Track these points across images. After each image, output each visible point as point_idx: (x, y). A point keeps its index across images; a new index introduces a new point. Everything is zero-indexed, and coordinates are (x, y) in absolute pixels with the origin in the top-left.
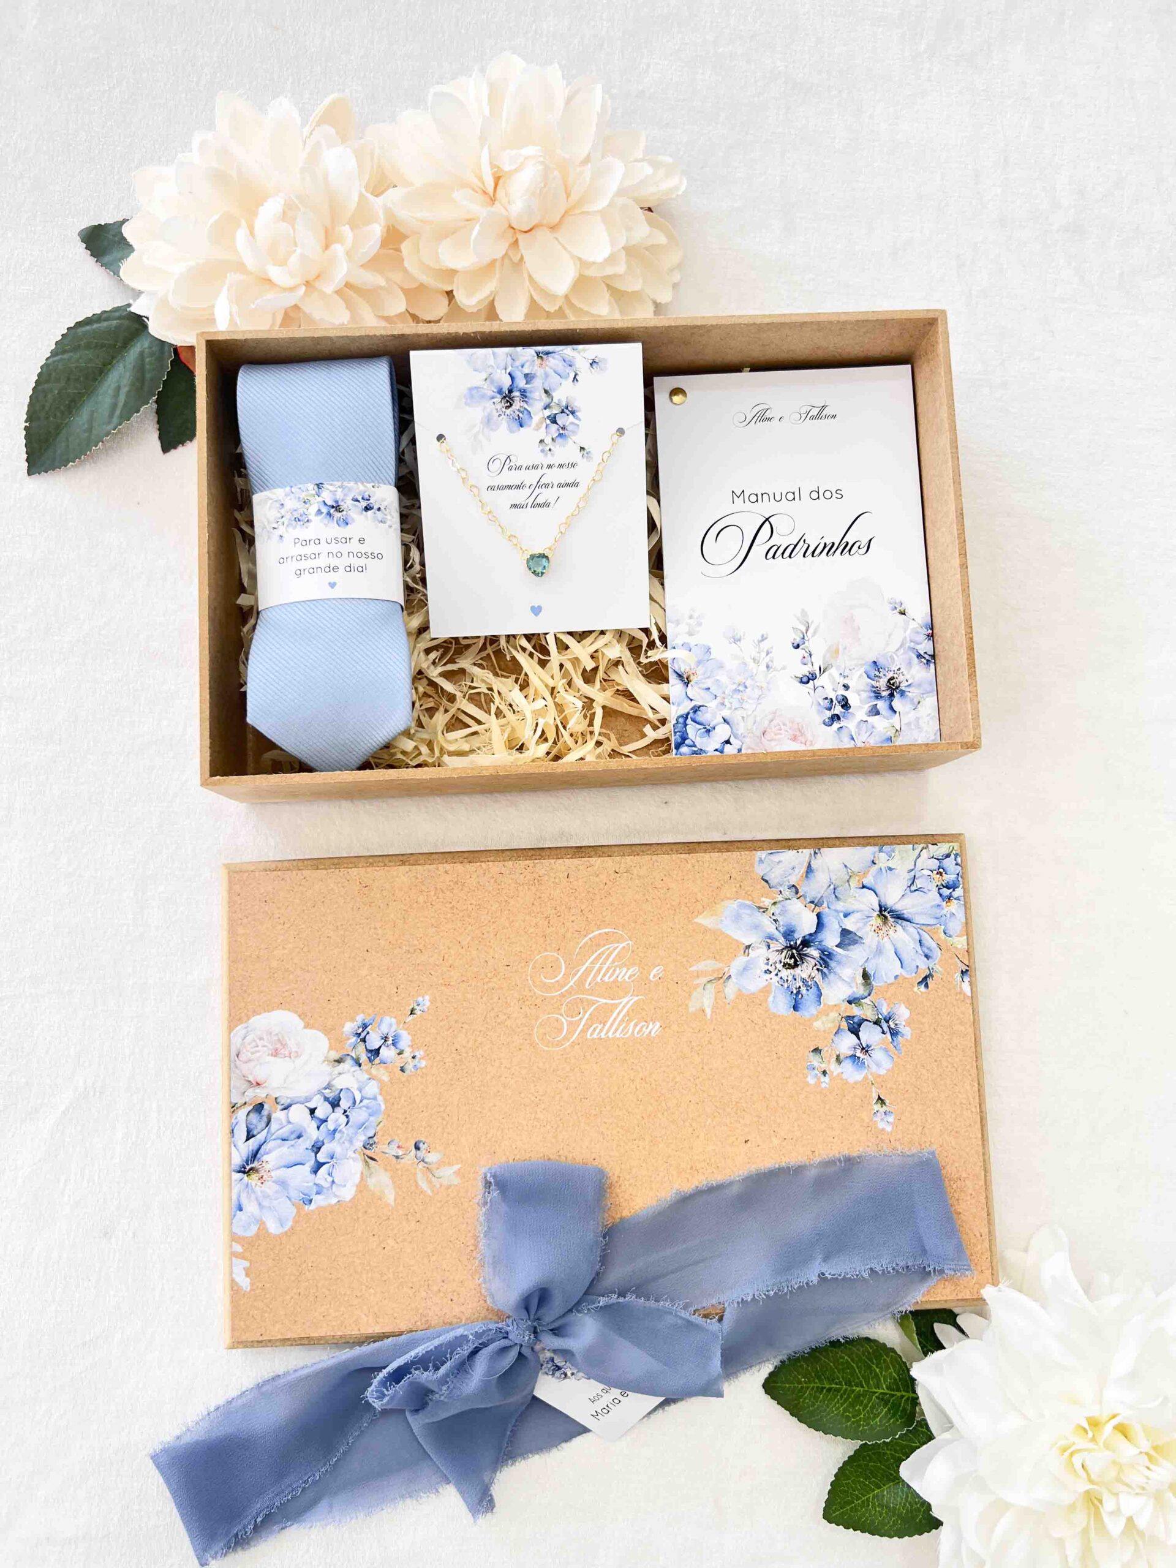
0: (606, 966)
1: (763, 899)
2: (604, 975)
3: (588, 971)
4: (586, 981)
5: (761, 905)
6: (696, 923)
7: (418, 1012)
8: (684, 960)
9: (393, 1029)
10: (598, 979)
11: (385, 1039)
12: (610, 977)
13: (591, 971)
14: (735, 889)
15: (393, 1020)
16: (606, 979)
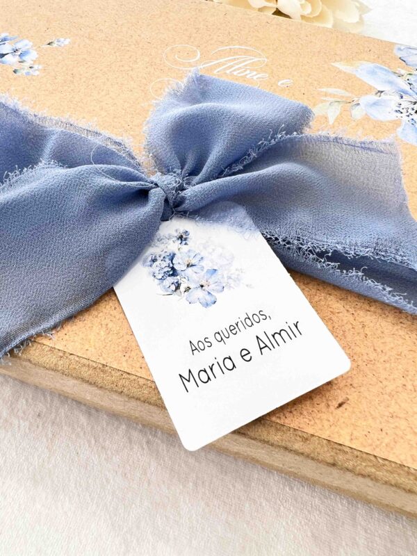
0: (237, 67)
1: (399, 69)
2: (234, 70)
3: (219, 65)
4: (215, 69)
5: (397, 72)
6: (332, 66)
7: (55, 45)
8: (316, 83)
9: (27, 47)
10: (228, 72)
11: (16, 51)
12: (239, 73)
13: (223, 66)
14: (372, 57)
15: (31, 44)
16: (235, 73)
